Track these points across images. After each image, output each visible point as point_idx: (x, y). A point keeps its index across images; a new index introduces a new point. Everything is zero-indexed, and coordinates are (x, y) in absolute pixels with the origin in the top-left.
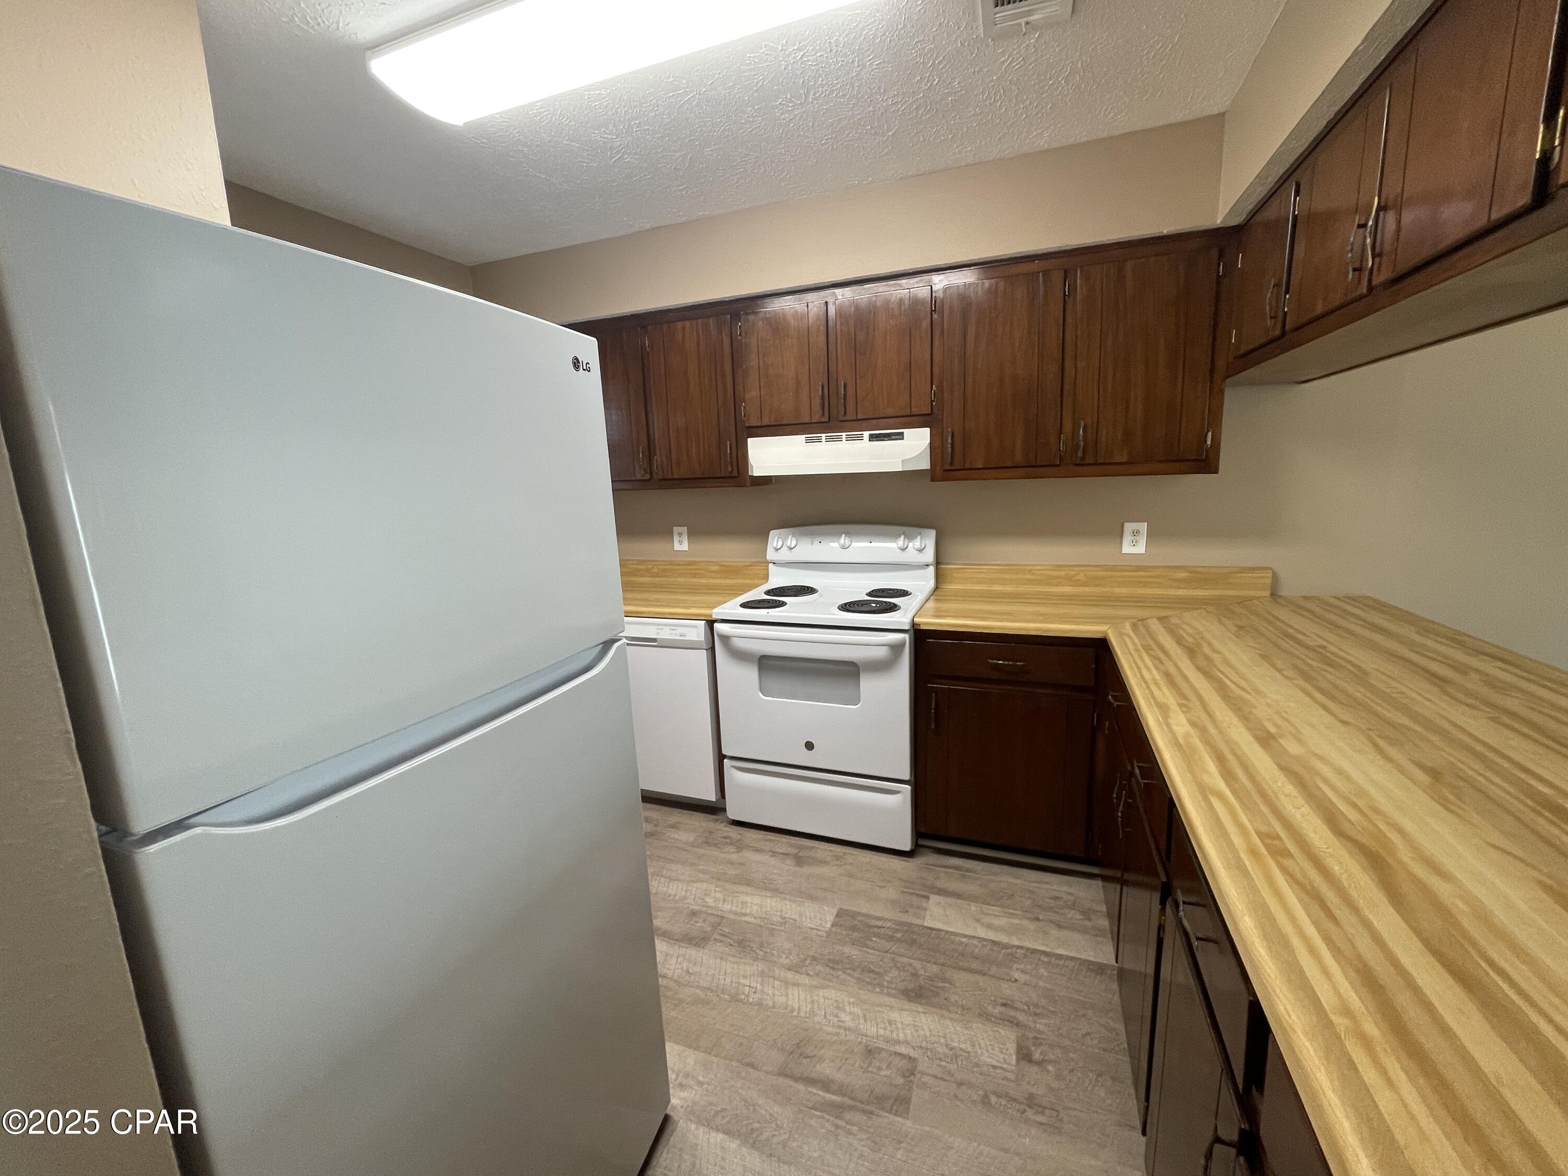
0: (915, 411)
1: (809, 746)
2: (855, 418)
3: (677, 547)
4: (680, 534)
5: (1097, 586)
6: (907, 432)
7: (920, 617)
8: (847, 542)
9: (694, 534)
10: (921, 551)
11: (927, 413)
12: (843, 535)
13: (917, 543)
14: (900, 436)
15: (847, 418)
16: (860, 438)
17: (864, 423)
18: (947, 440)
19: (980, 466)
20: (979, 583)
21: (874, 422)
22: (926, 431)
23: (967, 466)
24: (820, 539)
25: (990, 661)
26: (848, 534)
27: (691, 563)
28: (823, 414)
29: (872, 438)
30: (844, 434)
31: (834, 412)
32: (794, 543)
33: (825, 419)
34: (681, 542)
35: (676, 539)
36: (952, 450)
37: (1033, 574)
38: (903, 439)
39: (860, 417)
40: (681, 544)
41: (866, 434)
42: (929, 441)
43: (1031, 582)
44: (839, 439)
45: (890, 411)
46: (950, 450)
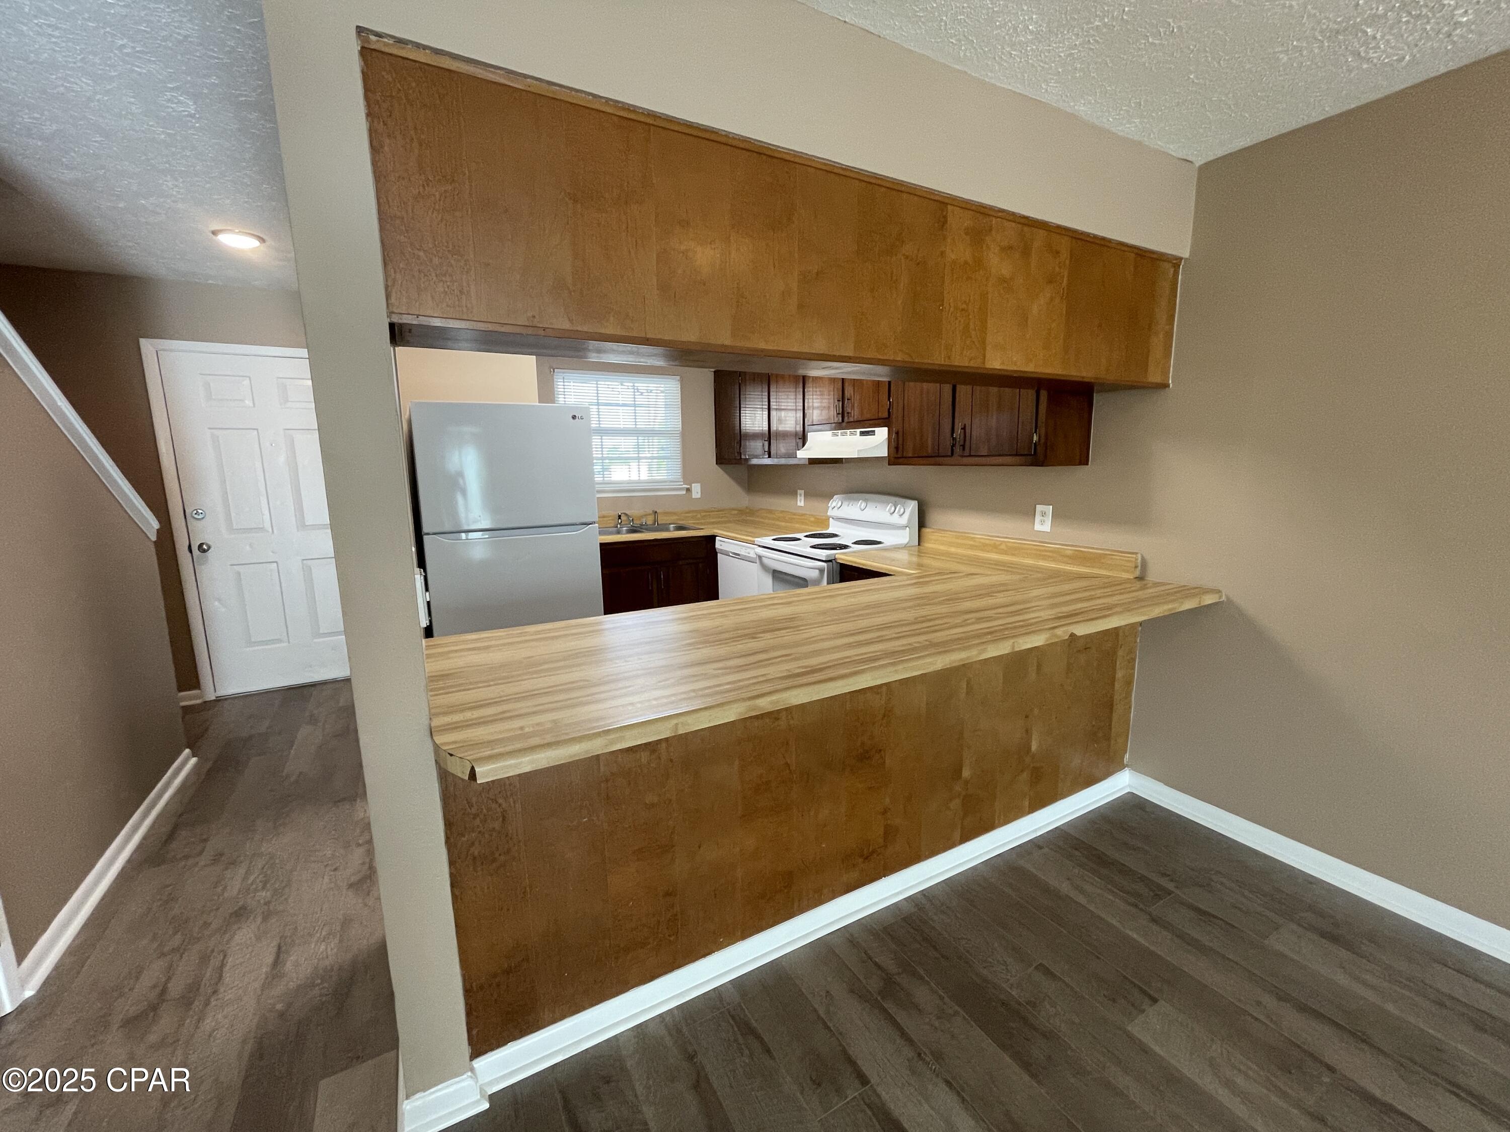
0: (881, 415)
5: (1013, 555)
6: (877, 430)
8: (863, 505)
10: (901, 516)
11: (886, 416)
12: (860, 501)
16: (856, 434)
19: (910, 455)
20: (943, 544)
21: (861, 422)
22: (886, 429)
26: (866, 500)
29: (862, 434)
37: (975, 541)
38: (875, 435)
40: (801, 502)
41: (858, 431)
42: (887, 436)
43: (972, 547)
45: (868, 415)
46: (897, 443)
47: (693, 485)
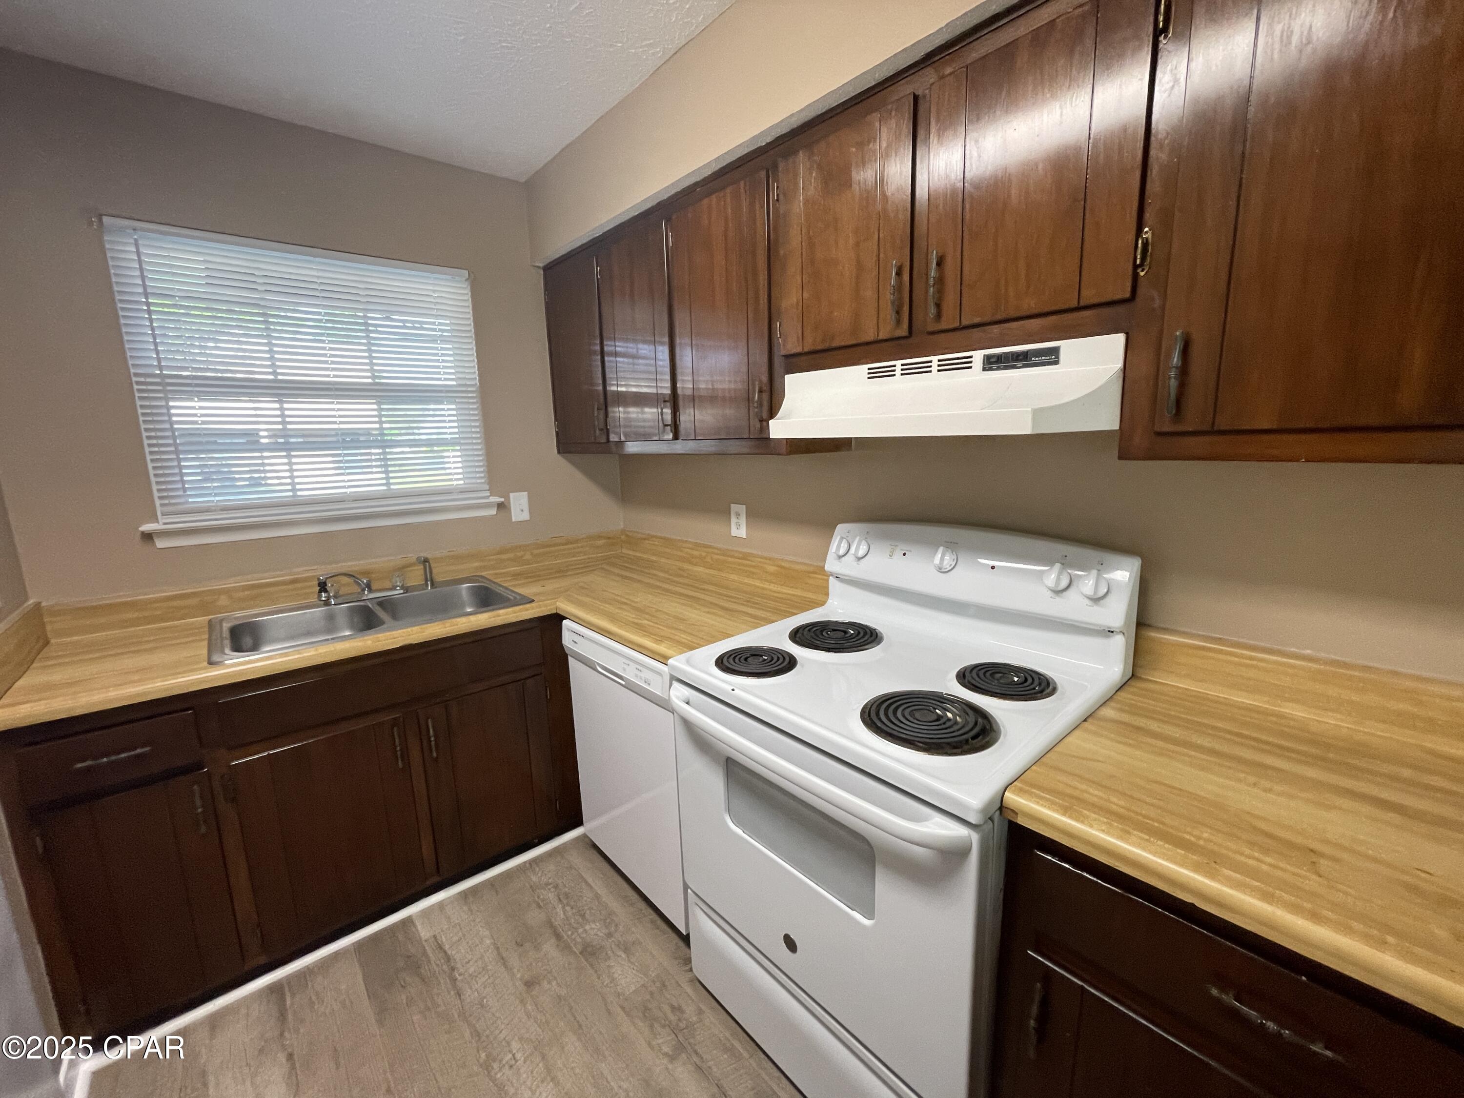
0: (1090, 295)
1: (791, 944)
2: (957, 324)
3: (734, 532)
4: (738, 515)
6: (1067, 347)
7: (1021, 792)
8: (948, 561)
9: (754, 516)
10: (1096, 600)
11: (1118, 296)
12: (941, 549)
13: (1088, 584)
14: (1052, 357)
15: (944, 325)
16: (966, 364)
17: (976, 333)
18: (1169, 356)
21: (996, 329)
22: (1118, 340)
23: (1223, 423)
24: (905, 547)
25: (1215, 992)
26: (952, 546)
27: (745, 556)
28: (898, 322)
29: (991, 363)
30: (934, 359)
31: (918, 316)
32: (863, 549)
33: (903, 331)
34: (738, 526)
35: (734, 520)
36: (1182, 385)
38: (1056, 362)
39: (965, 322)
40: (739, 528)
41: (978, 356)
42: (1120, 364)
44: (925, 369)
45: (1031, 304)
46: (1173, 383)
47: (512, 495)
